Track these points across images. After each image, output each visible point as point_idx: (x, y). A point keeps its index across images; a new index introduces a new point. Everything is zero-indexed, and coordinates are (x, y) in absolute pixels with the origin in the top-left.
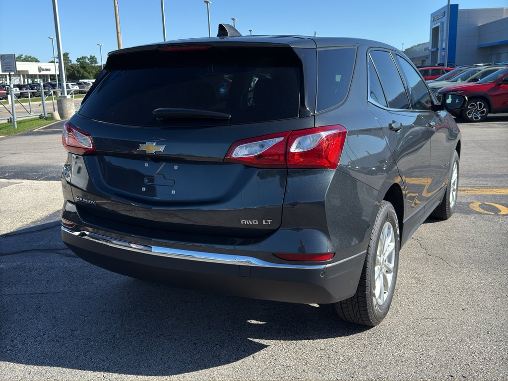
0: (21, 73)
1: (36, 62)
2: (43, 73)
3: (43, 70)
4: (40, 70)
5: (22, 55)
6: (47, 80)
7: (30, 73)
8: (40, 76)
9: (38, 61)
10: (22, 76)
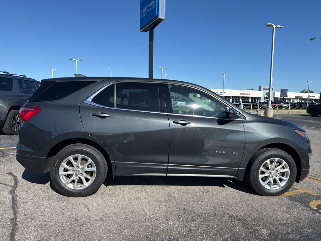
0: (299, 98)
1: (312, 93)
2: (310, 98)
3: (311, 96)
4: (309, 96)
5: (305, 90)
6: (312, 101)
7: (303, 98)
8: (309, 99)
9: (313, 93)
10: (299, 99)
